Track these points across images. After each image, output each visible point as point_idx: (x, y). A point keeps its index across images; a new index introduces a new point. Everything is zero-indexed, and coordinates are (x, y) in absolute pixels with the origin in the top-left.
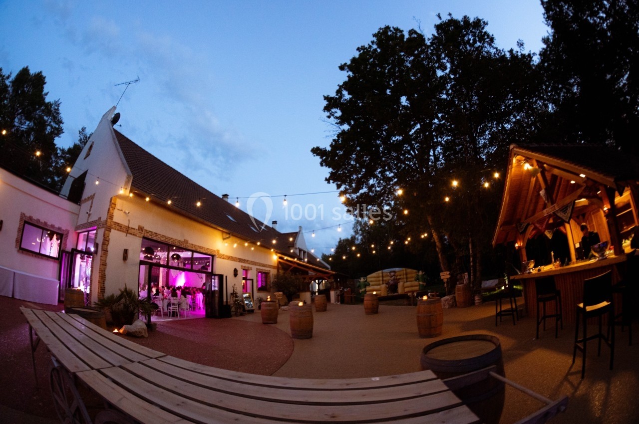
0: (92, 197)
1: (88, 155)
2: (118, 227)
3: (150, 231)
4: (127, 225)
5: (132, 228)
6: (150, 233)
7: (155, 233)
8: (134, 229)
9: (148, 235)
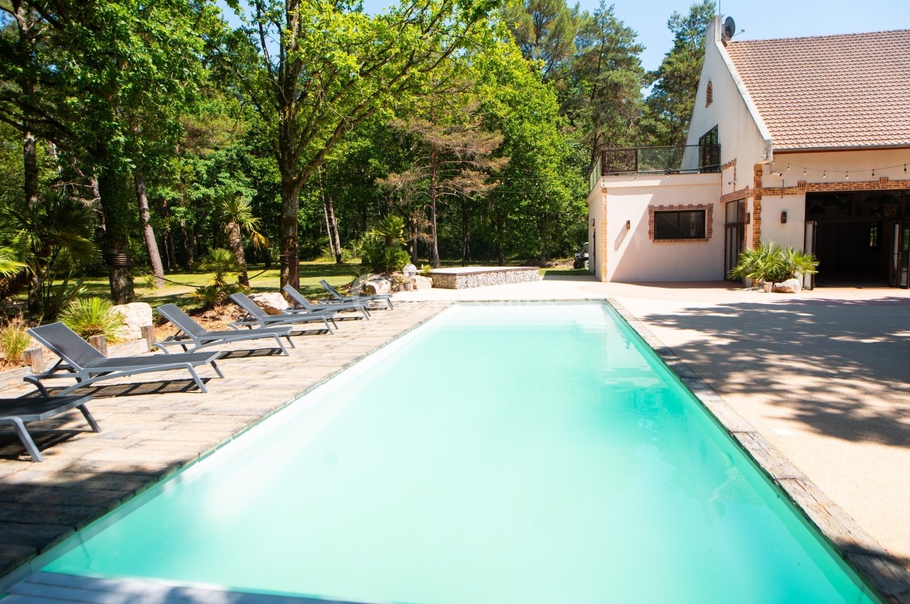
0: (733, 163)
1: (709, 100)
2: (769, 193)
3: (816, 184)
4: (781, 186)
5: (789, 188)
6: (817, 186)
7: (824, 184)
8: (792, 188)
9: (814, 188)
